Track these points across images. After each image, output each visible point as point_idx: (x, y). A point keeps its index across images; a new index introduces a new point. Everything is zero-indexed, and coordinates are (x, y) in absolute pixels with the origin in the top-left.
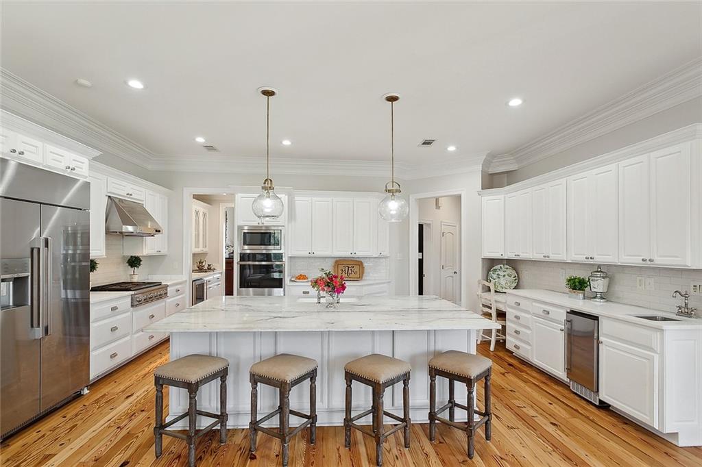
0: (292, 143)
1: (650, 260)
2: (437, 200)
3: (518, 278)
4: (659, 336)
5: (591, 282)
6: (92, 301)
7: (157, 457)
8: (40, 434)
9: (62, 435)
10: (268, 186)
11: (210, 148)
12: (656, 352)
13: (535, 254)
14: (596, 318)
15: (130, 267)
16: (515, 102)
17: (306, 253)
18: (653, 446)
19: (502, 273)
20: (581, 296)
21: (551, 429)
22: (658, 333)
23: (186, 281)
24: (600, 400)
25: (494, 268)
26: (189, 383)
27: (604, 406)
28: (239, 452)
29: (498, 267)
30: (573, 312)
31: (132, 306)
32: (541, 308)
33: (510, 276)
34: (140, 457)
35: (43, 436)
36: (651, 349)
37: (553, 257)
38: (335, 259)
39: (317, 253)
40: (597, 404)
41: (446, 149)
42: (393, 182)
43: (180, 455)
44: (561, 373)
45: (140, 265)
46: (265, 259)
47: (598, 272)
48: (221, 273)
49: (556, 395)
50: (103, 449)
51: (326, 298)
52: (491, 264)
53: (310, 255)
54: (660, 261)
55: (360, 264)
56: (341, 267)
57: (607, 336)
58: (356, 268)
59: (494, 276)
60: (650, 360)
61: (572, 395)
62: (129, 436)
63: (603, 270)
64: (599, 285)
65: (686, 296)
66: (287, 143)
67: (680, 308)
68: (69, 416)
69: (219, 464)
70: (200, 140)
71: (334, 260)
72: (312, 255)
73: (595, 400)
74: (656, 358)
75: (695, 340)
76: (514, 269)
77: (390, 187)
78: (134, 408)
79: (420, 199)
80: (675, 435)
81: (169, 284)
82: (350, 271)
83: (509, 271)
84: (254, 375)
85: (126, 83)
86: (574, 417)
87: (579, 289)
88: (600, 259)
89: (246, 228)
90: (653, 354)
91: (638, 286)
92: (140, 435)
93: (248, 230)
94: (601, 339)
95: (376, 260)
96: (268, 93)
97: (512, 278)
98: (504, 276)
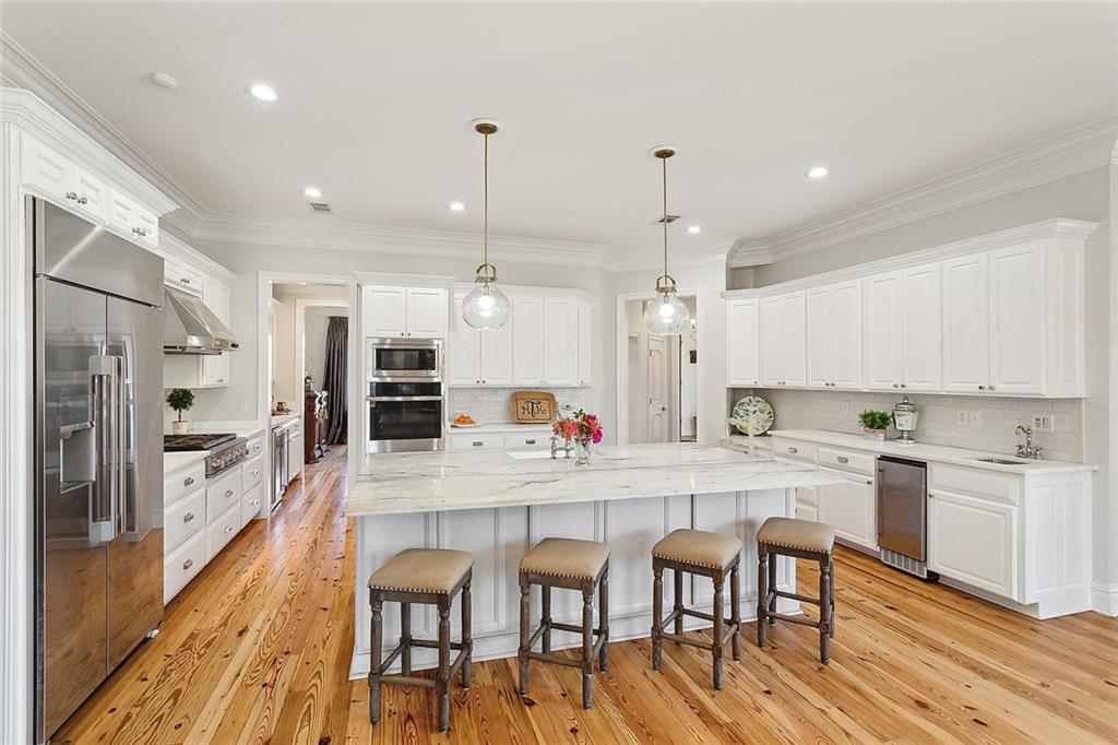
0: (466, 208)
1: (990, 388)
2: (644, 303)
3: (774, 415)
4: (1017, 484)
5: (897, 419)
6: (166, 468)
7: (374, 723)
8: (121, 715)
9: (165, 710)
10: (486, 276)
11: (321, 208)
12: (1014, 505)
13: (810, 381)
14: (923, 465)
15: (172, 408)
16: (818, 173)
17: (472, 383)
18: (1014, 623)
19: (752, 409)
20: (882, 435)
21: (891, 614)
22: (1017, 480)
23: (263, 431)
24: (928, 571)
25: (742, 401)
26: (441, 594)
27: (933, 578)
28: (502, 698)
29: (746, 399)
30: (884, 458)
31: (207, 476)
32: (834, 454)
33: (762, 412)
34: (343, 727)
35: (128, 717)
36: (1007, 500)
37: (841, 385)
38: (512, 392)
39: (489, 383)
40: (925, 576)
41: (686, 230)
42: (666, 276)
43: (409, 715)
44: (869, 541)
45: (191, 404)
46: (413, 392)
47: (904, 404)
48: (299, 417)
49: (871, 571)
50: (265, 722)
51: (577, 450)
52: (736, 395)
53: (478, 386)
54: (1003, 389)
55: (550, 398)
56: (521, 403)
57: (940, 487)
58: (544, 405)
59: (741, 413)
60: (1006, 514)
61: (886, 569)
62: (293, 698)
63: (913, 402)
64: (906, 421)
65: (1028, 432)
66: (457, 207)
67: (1021, 448)
68: (152, 677)
69: (483, 719)
70: (313, 193)
71: (509, 393)
72: (481, 385)
73: (921, 571)
74: (1015, 510)
75: (1053, 486)
76: (768, 402)
77: (662, 285)
78: (267, 650)
79: (631, 302)
80: (1035, 606)
81: (246, 436)
82: (535, 409)
83: (761, 406)
84: (527, 574)
85: (246, 90)
86: (907, 596)
87: (879, 428)
88: (914, 387)
89: (388, 341)
90: (1010, 507)
91: (959, 422)
92: (313, 691)
93: (392, 344)
94: (931, 491)
95: (572, 391)
96: (486, 129)
97: (766, 416)
98: (755, 412)
